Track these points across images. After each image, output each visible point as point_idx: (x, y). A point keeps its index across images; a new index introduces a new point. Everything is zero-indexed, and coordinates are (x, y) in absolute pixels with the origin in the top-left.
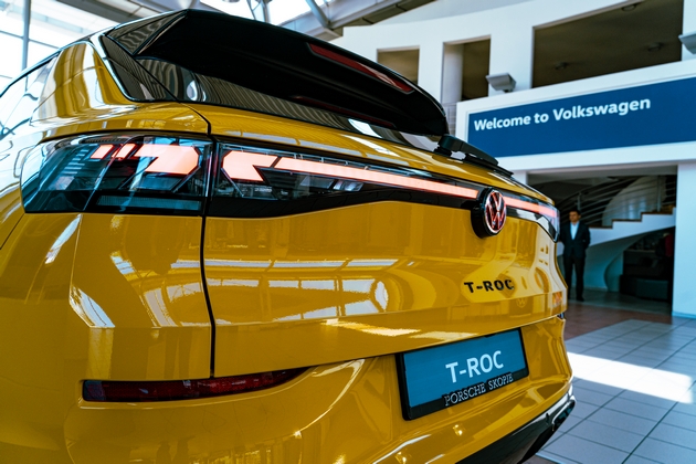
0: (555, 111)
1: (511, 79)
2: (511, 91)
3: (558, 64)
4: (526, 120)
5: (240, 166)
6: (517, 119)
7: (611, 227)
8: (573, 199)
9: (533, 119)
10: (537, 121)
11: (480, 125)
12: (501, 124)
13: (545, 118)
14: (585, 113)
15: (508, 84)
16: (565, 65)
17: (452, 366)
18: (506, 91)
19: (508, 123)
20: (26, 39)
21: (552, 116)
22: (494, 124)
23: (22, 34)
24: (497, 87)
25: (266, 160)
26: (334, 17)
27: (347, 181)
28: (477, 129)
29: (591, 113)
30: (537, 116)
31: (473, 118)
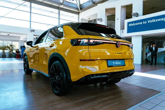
0: (148, 21)
1: (137, 14)
2: (138, 16)
3: (151, 8)
4: (141, 23)
5: (91, 41)
6: (139, 23)
7: (164, 48)
8: (155, 41)
9: (143, 23)
10: (144, 23)
11: (130, 25)
12: (135, 24)
13: (146, 22)
14: (155, 21)
15: (137, 15)
16: (153, 8)
17: (114, 62)
18: (136, 16)
19: (137, 24)
20: (31, 13)
21: (147, 22)
22: (134, 24)
23: (30, 11)
24: (134, 16)
25: (93, 40)
26: (95, 1)
27: (101, 42)
28: (130, 26)
29: (157, 21)
30: (144, 22)
31: (129, 23)
